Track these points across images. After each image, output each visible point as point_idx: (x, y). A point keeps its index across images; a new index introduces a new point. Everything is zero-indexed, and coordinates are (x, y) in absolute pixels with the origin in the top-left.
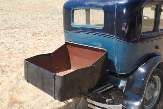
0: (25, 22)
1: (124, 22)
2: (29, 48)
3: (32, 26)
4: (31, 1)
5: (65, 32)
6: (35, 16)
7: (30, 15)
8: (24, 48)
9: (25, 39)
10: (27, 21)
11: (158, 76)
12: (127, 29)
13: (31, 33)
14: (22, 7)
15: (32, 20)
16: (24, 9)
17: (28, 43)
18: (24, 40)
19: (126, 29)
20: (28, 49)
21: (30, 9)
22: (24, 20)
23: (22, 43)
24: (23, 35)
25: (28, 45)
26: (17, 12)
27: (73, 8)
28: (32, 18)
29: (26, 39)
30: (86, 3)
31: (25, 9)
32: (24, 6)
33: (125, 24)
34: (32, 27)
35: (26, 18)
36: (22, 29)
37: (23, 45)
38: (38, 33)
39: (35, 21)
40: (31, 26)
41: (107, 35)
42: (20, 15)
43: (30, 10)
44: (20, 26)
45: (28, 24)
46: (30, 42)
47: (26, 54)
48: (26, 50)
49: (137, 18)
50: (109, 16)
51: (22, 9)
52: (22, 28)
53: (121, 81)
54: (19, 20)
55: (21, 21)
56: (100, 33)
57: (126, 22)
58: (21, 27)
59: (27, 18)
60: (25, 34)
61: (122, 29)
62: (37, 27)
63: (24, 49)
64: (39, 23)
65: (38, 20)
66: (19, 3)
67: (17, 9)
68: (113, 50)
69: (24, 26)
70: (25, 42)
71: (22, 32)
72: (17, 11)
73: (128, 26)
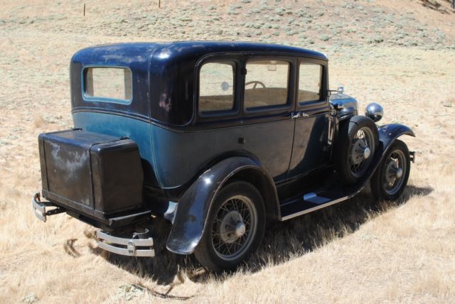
0: (24, 92)
1: (163, 93)
2: (20, 155)
3: (39, 103)
4: (48, 38)
5: (73, 112)
6: (52, 77)
7: (38, 75)
8: (7, 154)
9: (15, 134)
10: (30, 91)
11: (247, 196)
12: (169, 104)
13: (33, 122)
14: (20, 52)
15: (42, 89)
16: (25, 60)
17: (21, 143)
18: (13, 137)
19: (167, 105)
20: (17, 157)
21: (42, 59)
22: (21, 89)
23: (7, 144)
24: (12, 125)
25: (20, 148)
26: (5, 66)
27: (85, 64)
28: (43, 82)
29: (18, 136)
30: (105, 56)
31: (28, 58)
32: (28, 52)
33: (165, 95)
34: (40, 106)
35: (26, 82)
36: (12, 111)
37: (8, 150)
38: (51, 120)
39: (50, 90)
40: (36, 104)
41: (136, 116)
42: (13, 74)
43: (42, 61)
44: (8, 104)
45: (31, 99)
46: (27, 142)
47: (10, 169)
48: (13, 159)
49: (187, 85)
50: (138, 81)
51: (21, 58)
52: (13, 109)
53: (170, 203)
54: (7, 87)
55: (13, 91)
56: (127, 112)
57: (166, 93)
58: (11, 106)
59: (30, 83)
60: (19, 123)
61: (160, 105)
62: (52, 105)
63: (9, 156)
64: (59, 96)
65: (59, 88)
66: (12, 42)
67: (6, 58)
68: (149, 143)
69: (19, 104)
70: (13, 142)
71: (10, 118)
72: (6, 64)
73: (170, 100)
